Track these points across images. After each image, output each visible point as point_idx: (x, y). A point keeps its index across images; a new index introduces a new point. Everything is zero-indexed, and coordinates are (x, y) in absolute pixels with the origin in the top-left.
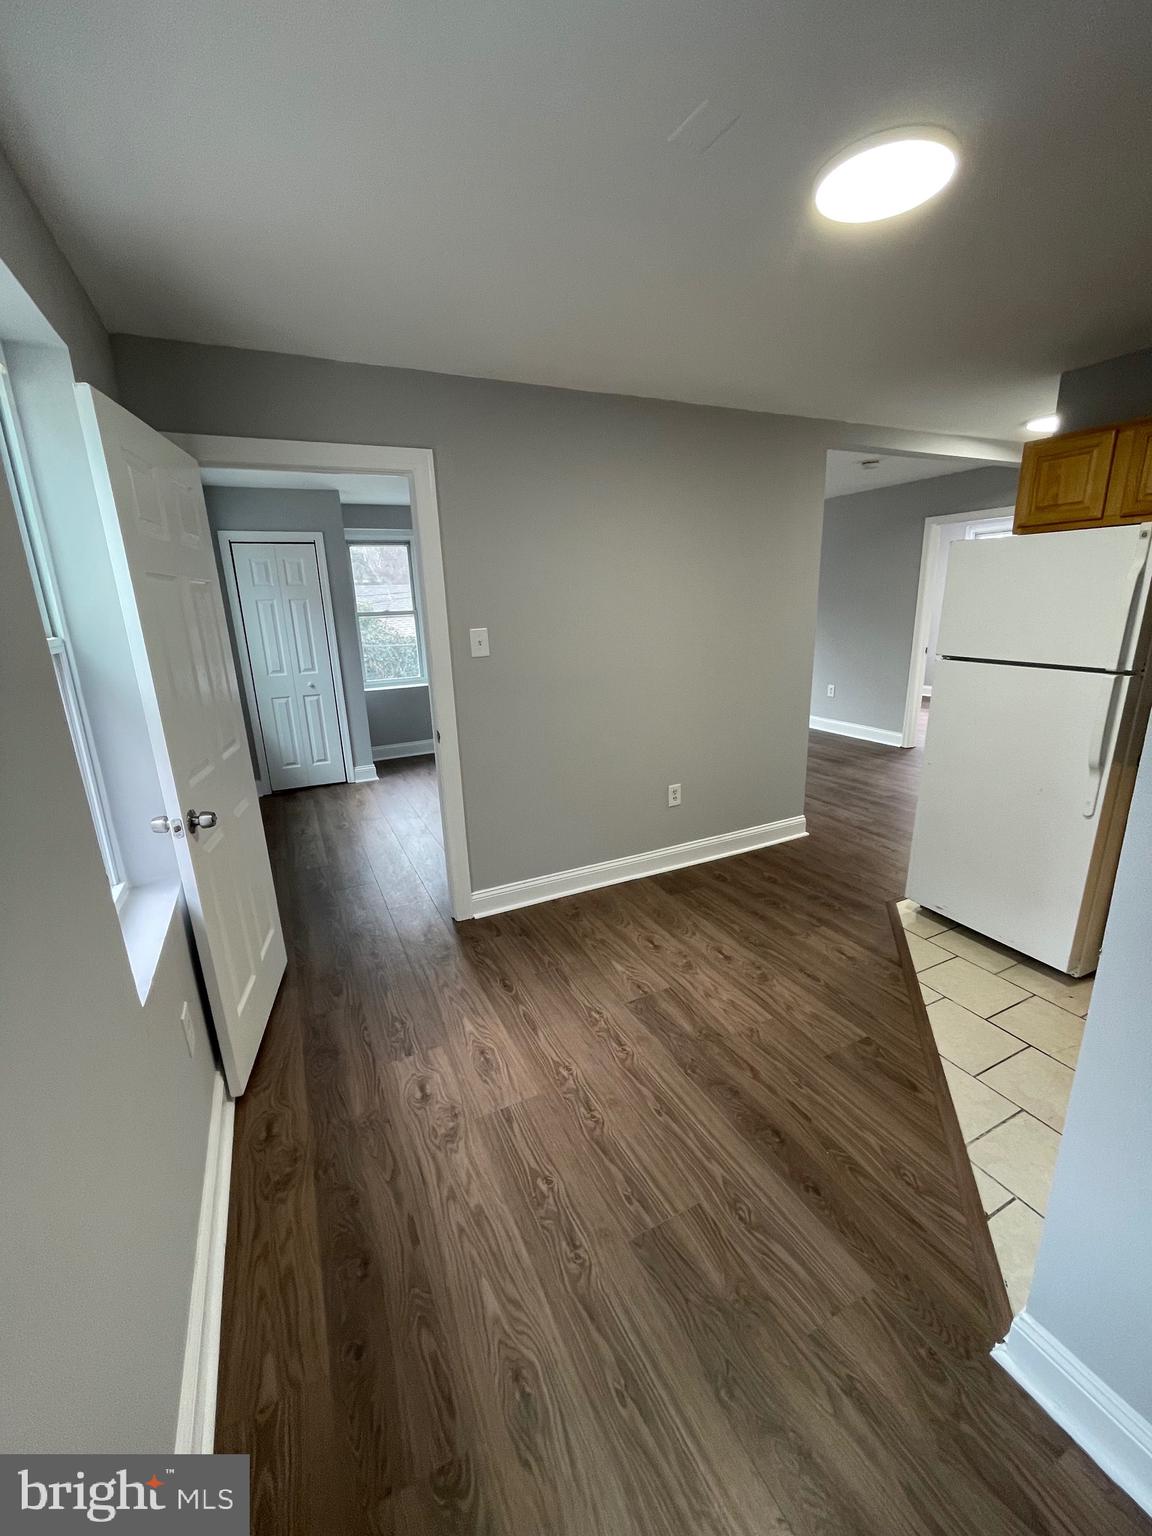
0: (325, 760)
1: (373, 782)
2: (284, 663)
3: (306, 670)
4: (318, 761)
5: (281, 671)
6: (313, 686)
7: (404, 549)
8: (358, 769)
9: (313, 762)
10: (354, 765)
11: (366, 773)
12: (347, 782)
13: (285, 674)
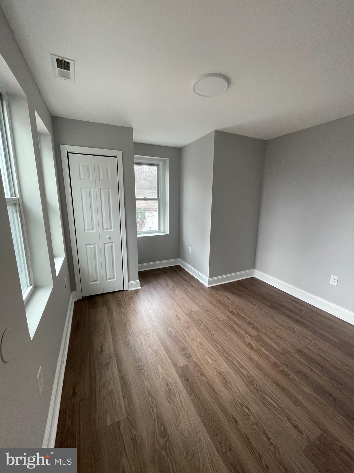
0: (113, 278)
1: (138, 290)
2: (95, 225)
3: (106, 229)
4: (110, 279)
5: (93, 229)
6: (110, 238)
7: (155, 168)
8: (131, 282)
9: (107, 280)
10: (129, 281)
11: (134, 284)
12: (124, 290)
13: (95, 231)
